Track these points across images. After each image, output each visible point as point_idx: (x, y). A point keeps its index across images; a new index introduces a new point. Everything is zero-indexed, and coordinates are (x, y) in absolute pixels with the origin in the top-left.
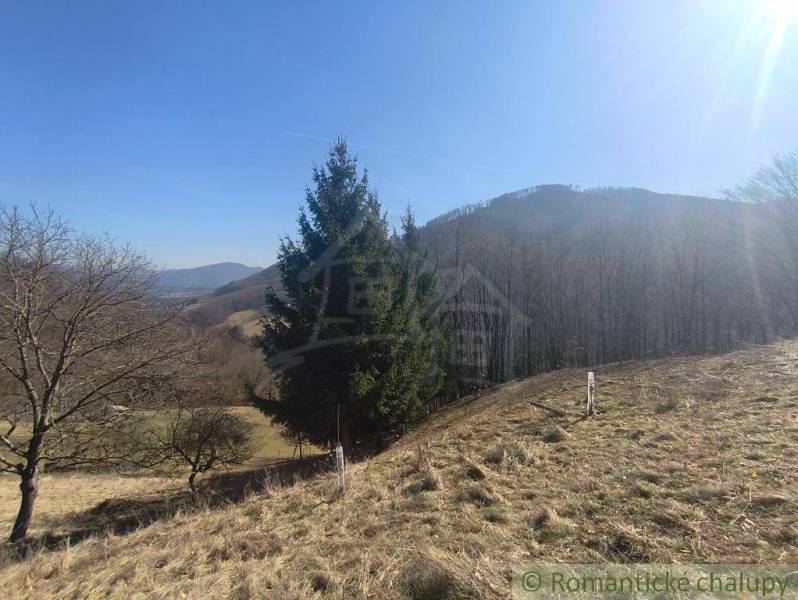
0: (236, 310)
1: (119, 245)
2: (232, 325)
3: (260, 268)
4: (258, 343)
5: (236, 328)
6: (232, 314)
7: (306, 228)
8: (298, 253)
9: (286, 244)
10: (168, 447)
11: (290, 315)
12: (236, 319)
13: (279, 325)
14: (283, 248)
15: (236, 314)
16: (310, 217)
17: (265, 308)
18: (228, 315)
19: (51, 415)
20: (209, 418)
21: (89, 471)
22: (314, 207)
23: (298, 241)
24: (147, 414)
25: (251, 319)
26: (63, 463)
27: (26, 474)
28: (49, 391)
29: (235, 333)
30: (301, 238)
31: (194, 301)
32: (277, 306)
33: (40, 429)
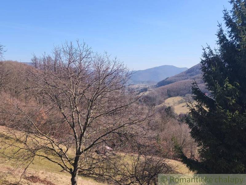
0: (170, 96)
1: (111, 59)
2: (168, 106)
3: (186, 68)
4: (184, 119)
5: (170, 107)
6: (167, 98)
7: (222, 39)
8: (216, 58)
9: (207, 51)
10: (132, 177)
11: (209, 103)
12: (170, 102)
13: (201, 109)
14: (205, 55)
15: (169, 99)
16: (226, 30)
17: (190, 96)
18: (165, 99)
19: (83, 147)
20: (155, 164)
21: (95, 179)
22: (229, 22)
23: (216, 48)
24: (123, 154)
25: (180, 102)
26: (85, 172)
27: (73, 174)
28: (82, 135)
29: (168, 111)
30: (218, 47)
31: (145, 90)
32: (199, 95)
33: (78, 153)
